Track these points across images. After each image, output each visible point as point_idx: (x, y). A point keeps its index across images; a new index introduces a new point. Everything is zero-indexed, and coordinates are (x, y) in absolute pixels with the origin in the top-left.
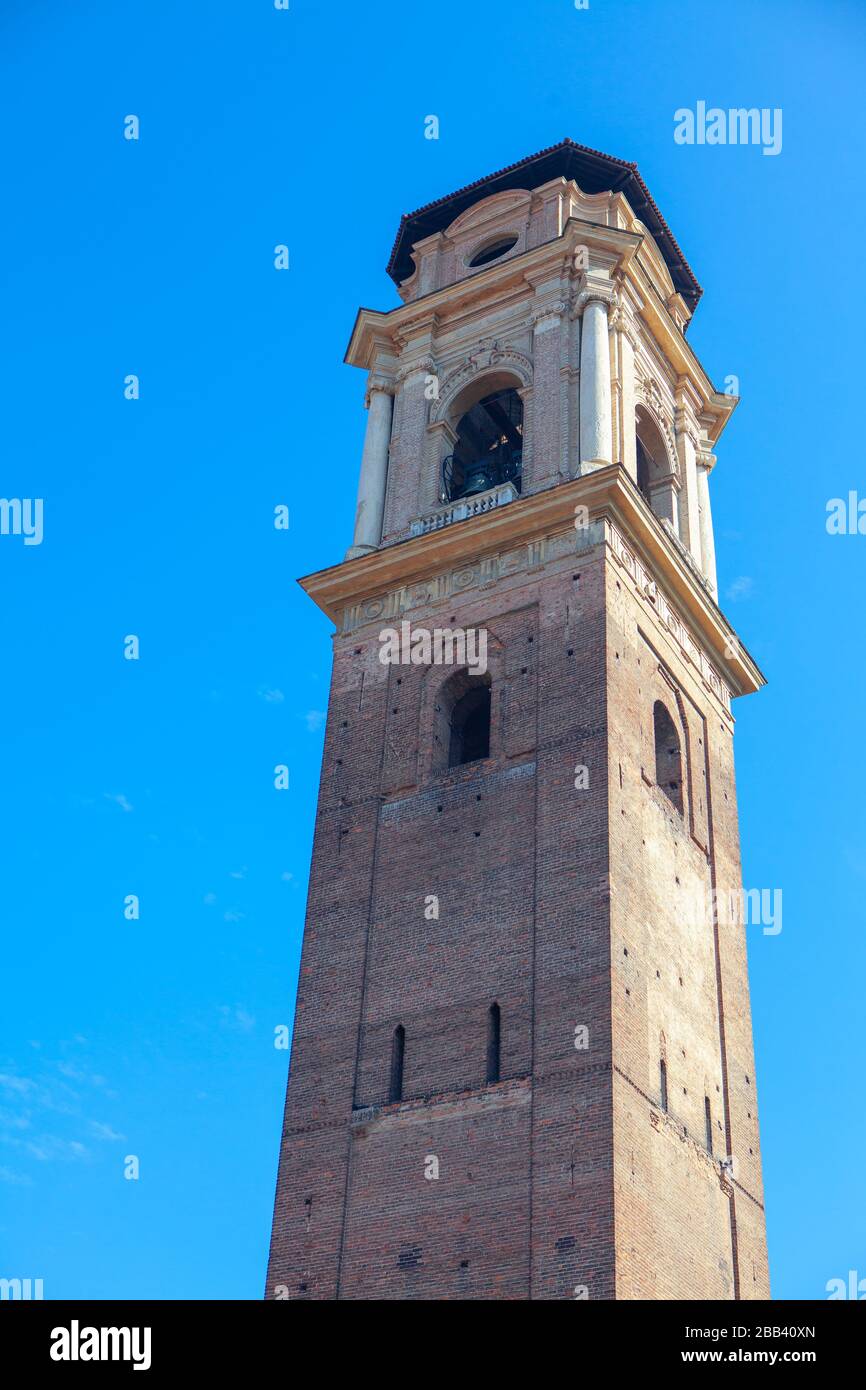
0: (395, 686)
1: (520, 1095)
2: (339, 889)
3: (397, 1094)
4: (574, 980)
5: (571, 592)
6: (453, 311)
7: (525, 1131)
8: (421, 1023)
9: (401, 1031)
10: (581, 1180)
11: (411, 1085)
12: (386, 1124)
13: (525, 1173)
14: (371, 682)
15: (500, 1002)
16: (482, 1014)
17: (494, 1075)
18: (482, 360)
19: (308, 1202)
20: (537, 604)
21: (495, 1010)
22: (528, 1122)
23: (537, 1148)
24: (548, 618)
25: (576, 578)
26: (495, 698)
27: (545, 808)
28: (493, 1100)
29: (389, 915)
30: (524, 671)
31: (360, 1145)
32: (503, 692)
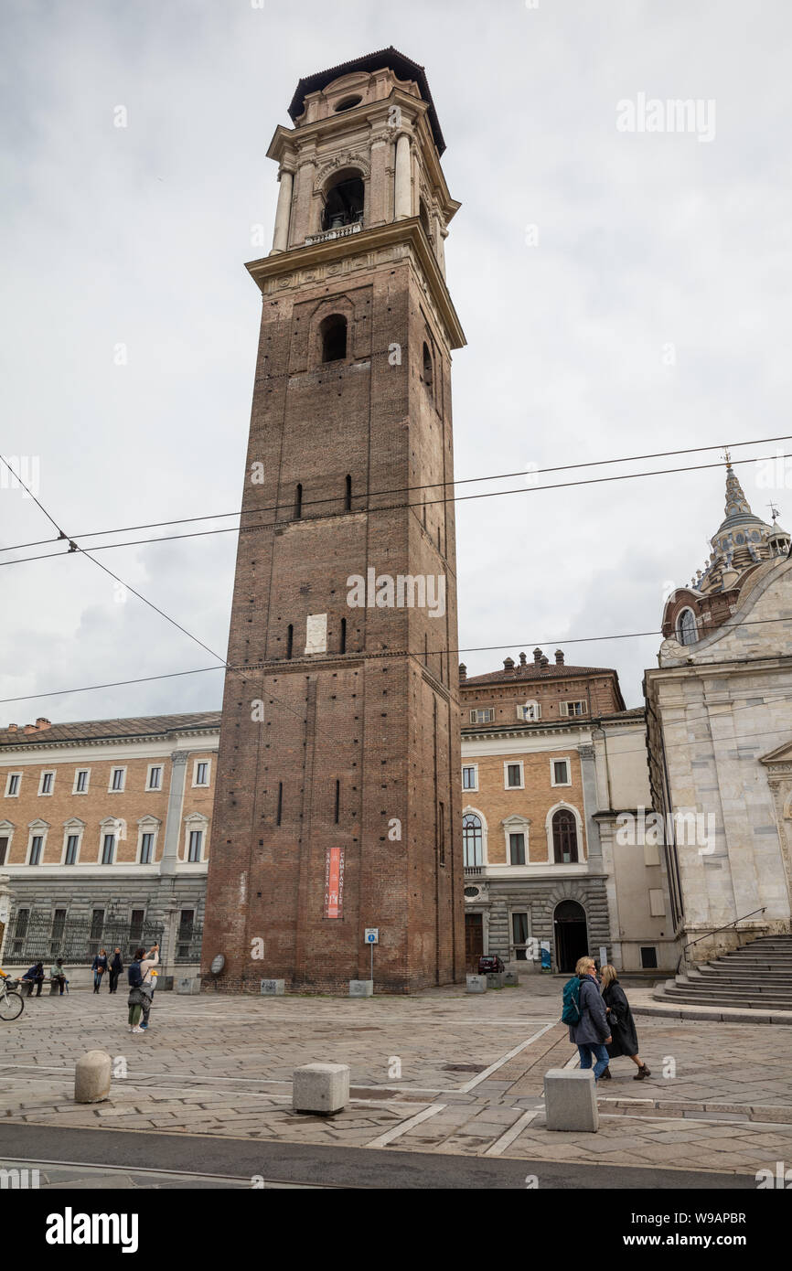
0: (296, 322)
1: (362, 517)
2: (267, 418)
3: (298, 516)
4: (389, 465)
5: (390, 280)
6: (327, 134)
7: (364, 533)
8: (311, 483)
9: (300, 487)
10: (392, 555)
11: (306, 511)
12: (293, 528)
13: (363, 552)
14: (283, 318)
15: (351, 474)
16: (341, 479)
17: (349, 508)
18: (343, 161)
19: (253, 563)
20: (372, 285)
21: (349, 478)
22: (365, 529)
23: (370, 541)
24: (378, 292)
25: (393, 273)
26: (349, 330)
27: (375, 384)
28: (348, 518)
29: (293, 432)
30: (365, 317)
31: (279, 539)
32: (353, 327)
